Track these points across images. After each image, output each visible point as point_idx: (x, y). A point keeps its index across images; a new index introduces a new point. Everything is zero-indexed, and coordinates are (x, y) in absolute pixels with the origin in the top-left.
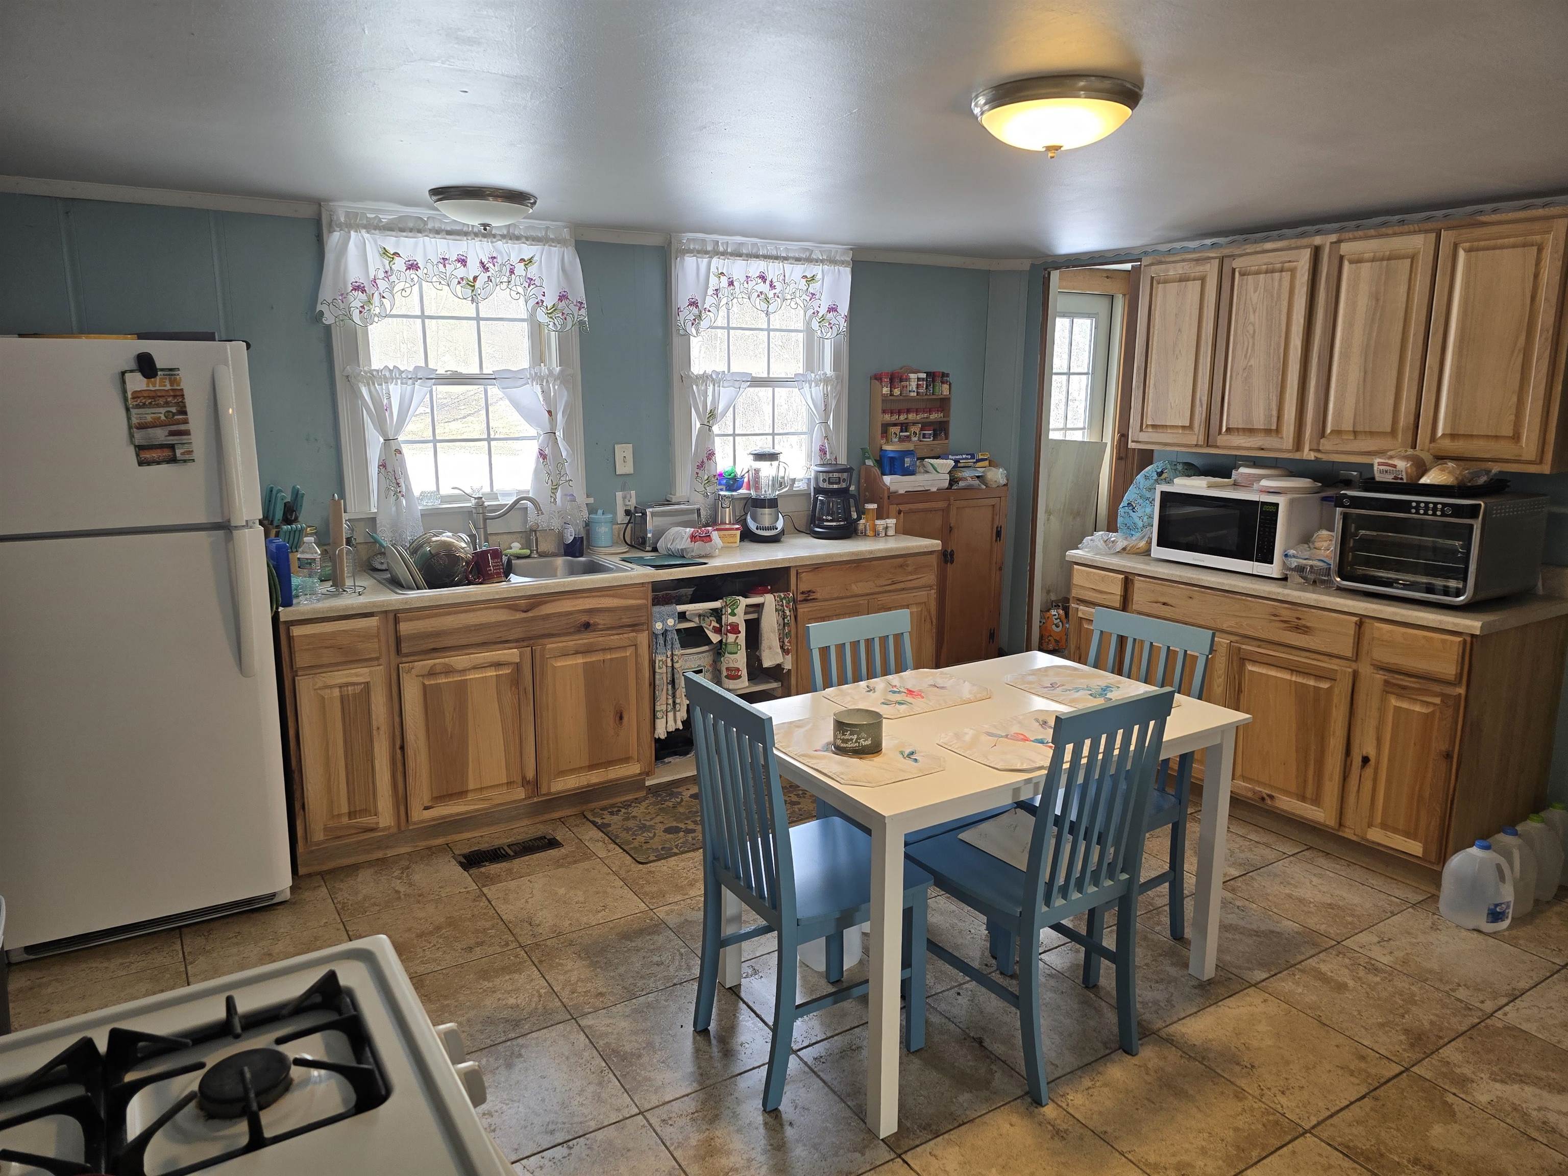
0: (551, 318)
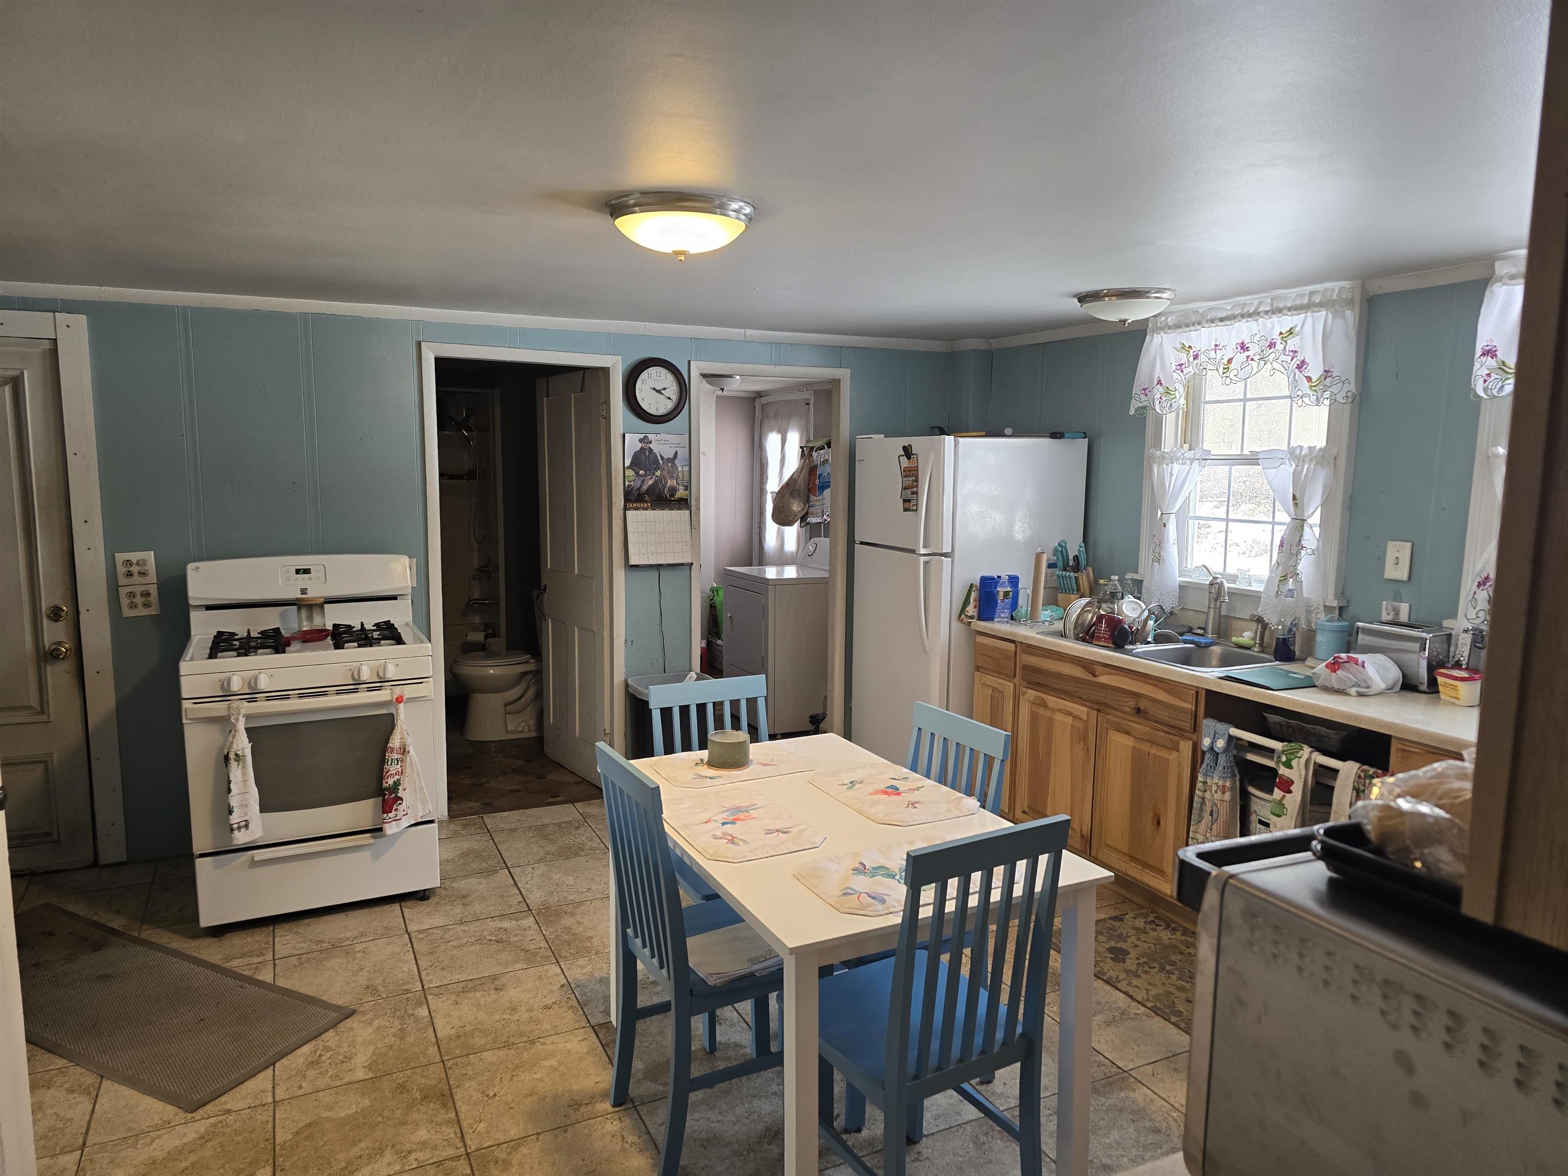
0: (1315, 391)
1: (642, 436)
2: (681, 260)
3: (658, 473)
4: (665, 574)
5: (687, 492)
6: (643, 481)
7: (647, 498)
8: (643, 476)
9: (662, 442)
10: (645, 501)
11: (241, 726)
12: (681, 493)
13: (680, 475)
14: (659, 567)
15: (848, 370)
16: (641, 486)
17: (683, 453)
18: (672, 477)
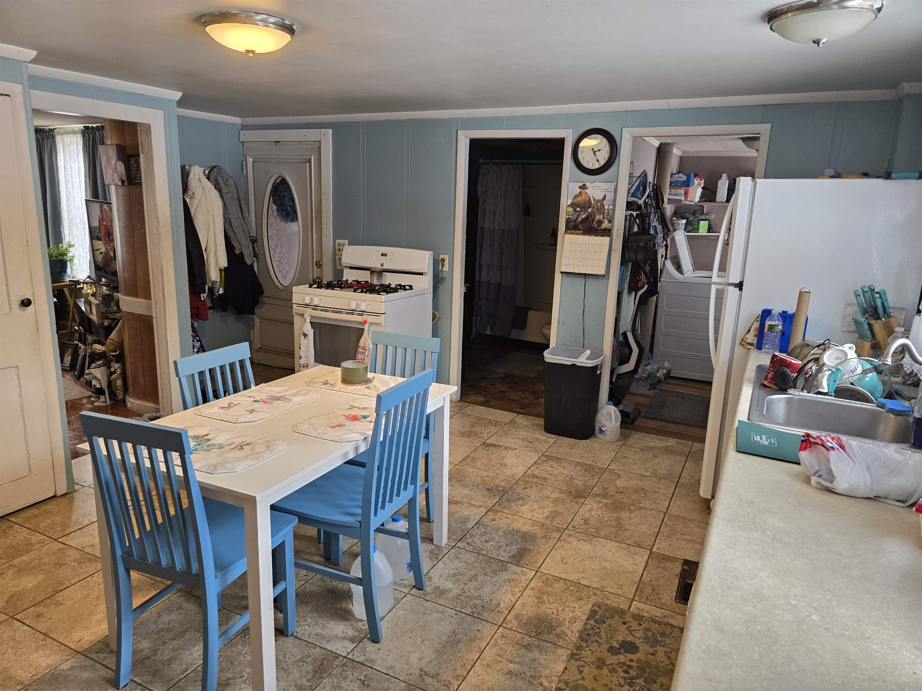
1: (581, 184)
2: (250, 57)
3: (590, 210)
4: (589, 281)
5: (610, 224)
6: (579, 215)
7: (581, 227)
8: (579, 212)
9: (596, 188)
10: (580, 230)
11: (308, 320)
12: (606, 225)
13: (606, 211)
14: (585, 275)
15: (769, 126)
16: (577, 219)
17: (610, 196)
18: (599, 213)
